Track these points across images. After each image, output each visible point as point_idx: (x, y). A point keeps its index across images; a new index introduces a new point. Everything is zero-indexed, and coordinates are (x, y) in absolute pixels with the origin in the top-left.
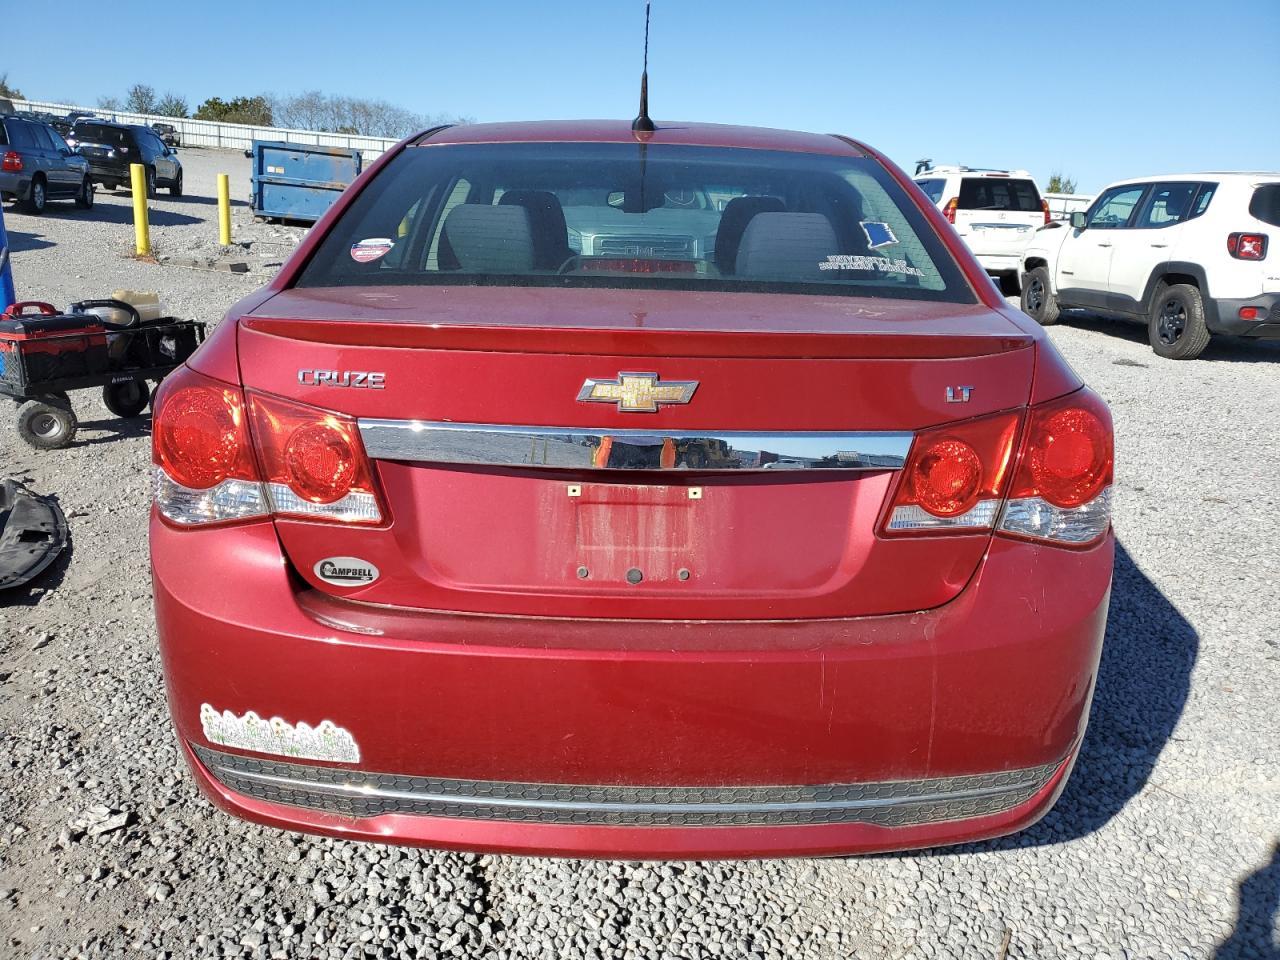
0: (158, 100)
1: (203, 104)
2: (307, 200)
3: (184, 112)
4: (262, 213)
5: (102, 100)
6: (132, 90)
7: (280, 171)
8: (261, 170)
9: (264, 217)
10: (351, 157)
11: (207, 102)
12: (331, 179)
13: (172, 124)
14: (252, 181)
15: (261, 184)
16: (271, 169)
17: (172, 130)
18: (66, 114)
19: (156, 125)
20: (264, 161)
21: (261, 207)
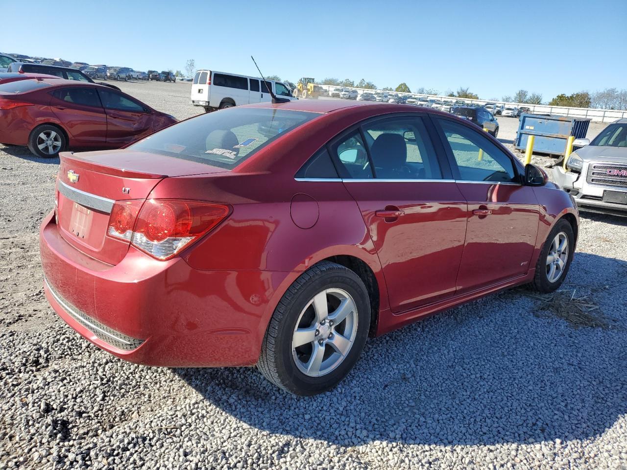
0: (529, 95)
1: (555, 97)
2: (542, 143)
3: (540, 101)
4: (519, 148)
5: (504, 98)
6: (518, 92)
7: (532, 128)
8: (522, 128)
9: (519, 150)
10: (570, 122)
11: (557, 97)
12: (557, 133)
13: (528, 107)
14: (517, 133)
15: (521, 134)
16: (527, 127)
17: (528, 110)
18: (484, 104)
19: (521, 108)
20: (525, 123)
21: (519, 145)
